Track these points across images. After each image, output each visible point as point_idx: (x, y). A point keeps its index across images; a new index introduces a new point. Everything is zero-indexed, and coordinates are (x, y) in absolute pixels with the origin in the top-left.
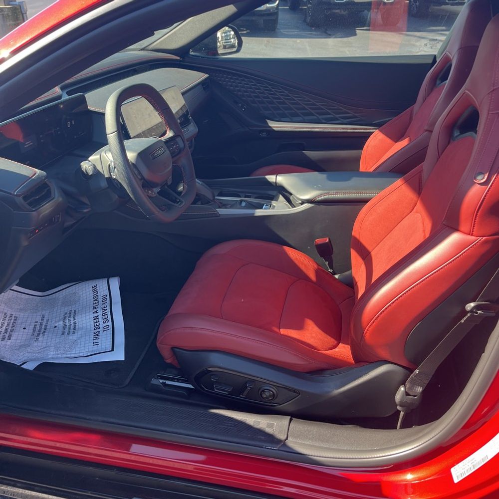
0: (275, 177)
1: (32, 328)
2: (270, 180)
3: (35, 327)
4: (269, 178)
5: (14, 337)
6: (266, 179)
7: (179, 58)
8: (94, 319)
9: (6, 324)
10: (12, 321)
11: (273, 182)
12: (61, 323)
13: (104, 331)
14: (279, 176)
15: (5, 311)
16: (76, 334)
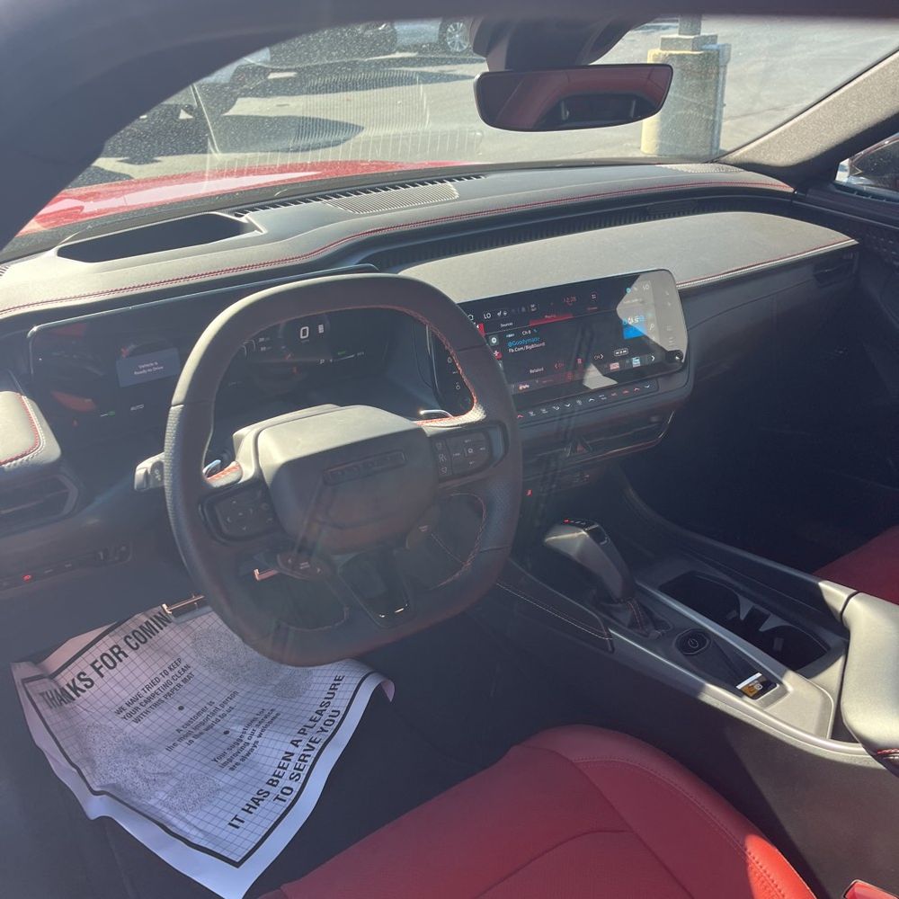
0: (846, 597)
1: (192, 714)
2: (828, 599)
3: (199, 714)
4: (829, 593)
5: (145, 721)
6: (819, 590)
7: (791, 190)
8: (284, 758)
9: (161, 684)
10: (179, 681)
11: (836, 611)
12: (240, 728)
13: (277, 798)
14: (860, 599)
15: (182, 655)
16: (235, 772)
